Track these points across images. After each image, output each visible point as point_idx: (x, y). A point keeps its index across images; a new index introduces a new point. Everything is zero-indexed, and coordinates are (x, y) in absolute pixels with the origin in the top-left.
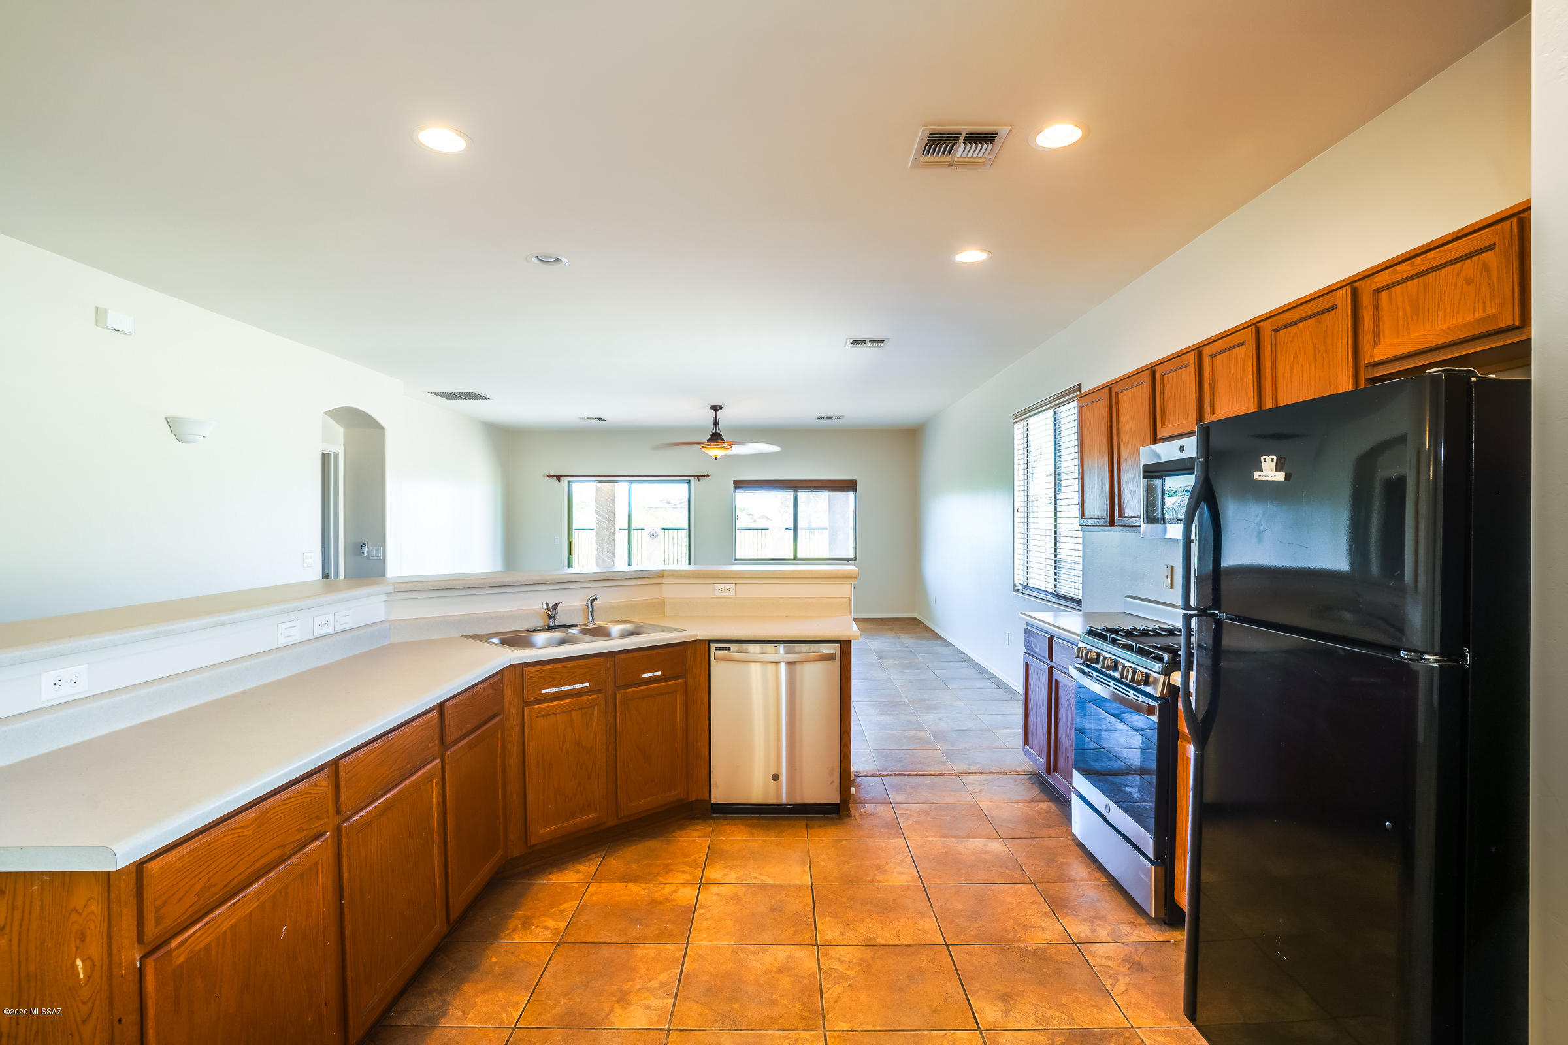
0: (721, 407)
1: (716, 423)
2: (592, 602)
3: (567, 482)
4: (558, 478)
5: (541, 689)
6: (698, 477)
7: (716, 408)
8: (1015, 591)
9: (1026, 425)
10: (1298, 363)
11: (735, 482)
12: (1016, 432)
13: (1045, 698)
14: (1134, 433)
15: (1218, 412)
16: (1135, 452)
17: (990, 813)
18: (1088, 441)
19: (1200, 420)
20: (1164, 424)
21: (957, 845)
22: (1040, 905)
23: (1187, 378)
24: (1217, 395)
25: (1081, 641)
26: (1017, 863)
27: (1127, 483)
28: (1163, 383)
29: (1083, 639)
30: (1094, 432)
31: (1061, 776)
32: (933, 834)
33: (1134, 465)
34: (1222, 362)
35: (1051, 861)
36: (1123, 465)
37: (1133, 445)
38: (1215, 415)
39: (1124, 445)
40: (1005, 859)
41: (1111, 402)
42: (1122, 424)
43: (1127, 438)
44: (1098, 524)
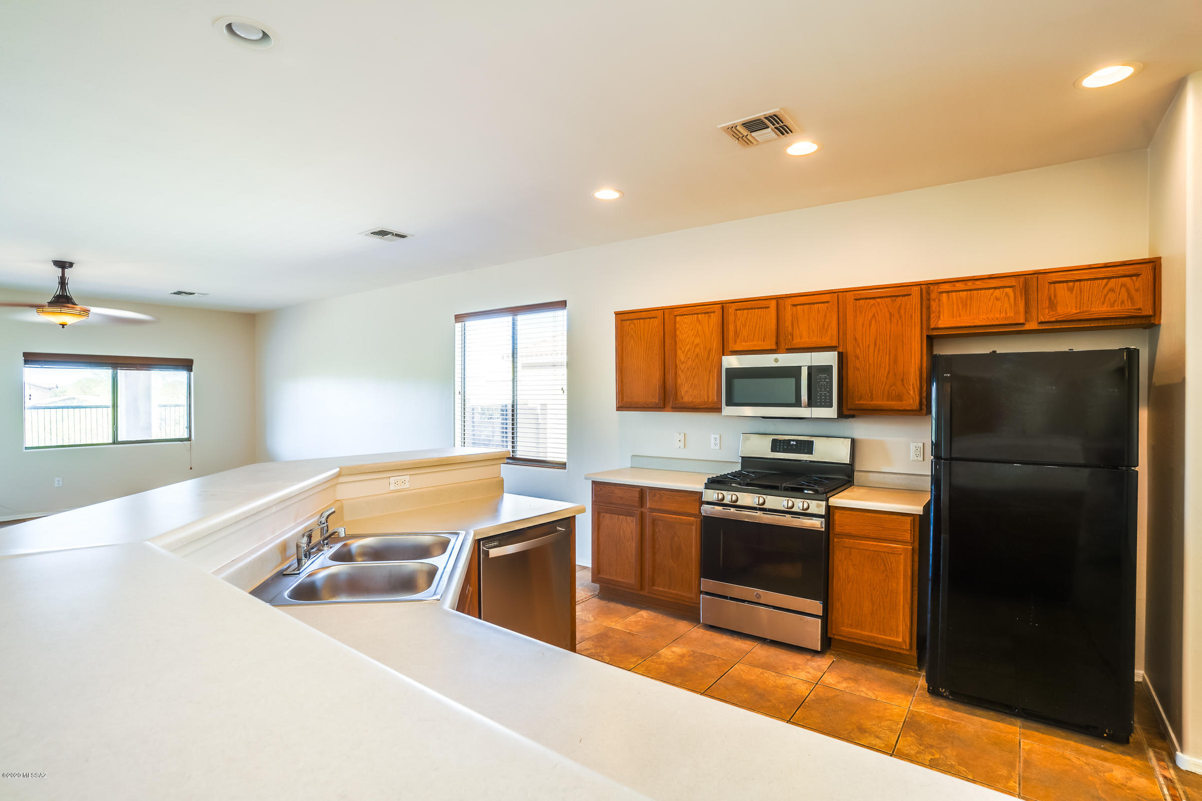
0: (71, 265)
1: (63, 282)
2: (327, 518)
7: (62, 265)
9: (464, 326)
10: (876, 320)
11: (25, 354)
12: (455, 330)
13: (634, 535)
14: (697, 345)
15: (799, 340)
16: (698, 358)
17: (632, 631)
18: (630, 347)
19: (777, 343)
20: (736, 342)
21: (661, 660)
22: (766, 672)
23: (764, 315)
24: (797, 329)
25: (705, 488)
26: (708, 655)
27: (686, 378)
28: (736, 315)
29: (707, 487)
30: (641, 340)
31: (663, 587)
32: (635, 659)
33: (696, 367)
34: (803, 310)
35: (717, 645)
36: (681, 366)
37: (696, 353)
38: (795, 341)
39: (683, 352)
40: (698, 655)
41: (666, 321)
42: (680, 338)
43: (687, 348)
44: (647, 406)
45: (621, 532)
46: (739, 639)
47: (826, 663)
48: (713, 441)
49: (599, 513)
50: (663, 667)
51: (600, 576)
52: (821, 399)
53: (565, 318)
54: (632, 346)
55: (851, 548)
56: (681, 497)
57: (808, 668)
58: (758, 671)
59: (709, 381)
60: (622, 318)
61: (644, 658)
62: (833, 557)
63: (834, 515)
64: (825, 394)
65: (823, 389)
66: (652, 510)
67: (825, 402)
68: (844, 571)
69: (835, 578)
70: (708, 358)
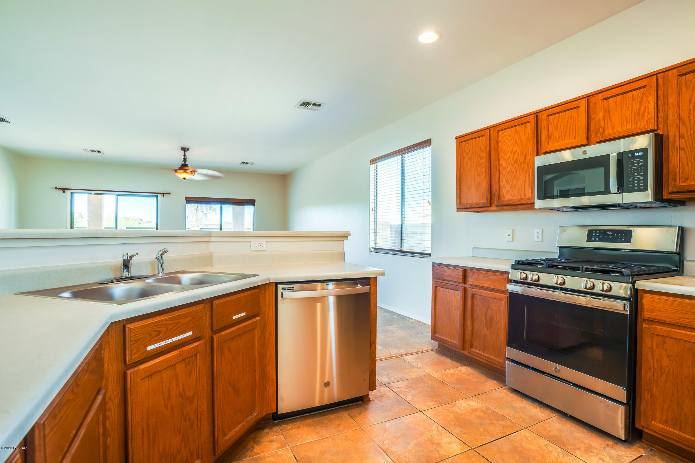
0: (188, 149)
1: (185, 159)
2: (162, 255)
3: (70, 193)
4: (63, 190)
5: (146, 347)
6: (163, 194)
7: (185, 149)
8: (370, 252)
9: (376, 166)
11: (187, 198)
12: (371, 169)
13: (459, 305)
14: (516, 152)
15: (610, 131)
16: (516, 162)
17: (444, 380)
18: (466, 161)
19: (588, 138)
20: (548, 143)
21: (454, 409)
22: (551, 446)
23: (575, 115)
24: (609, 122)
25: (512, 269)
26: (500, 415)
27: (507, 181)
28: (548, 121)
29: (513, 267)
30: (473, 155)
31: (479, 350)
32: (432, 404)
33: (515, 170)
34: (616, 102)
35: (514, 408)
36: (503, 171)
37: (515, 158)
38: (606, 133)
39: (505, 160)
40: (490, 412)
41: (491, 137)
42: (503, 148)
43: (508, 155)
44: (477, 206)
45: (450, 303)
46: (538, 407)
47: (631, 455)
48: (536, 235)
49: (436, 287)
50: (452, 415)
51: (435, 335)
52: (633, 183)
53: (431, 151)
54: (467, 161)
55: (665, 337)
56: (493, 276)
57: (603, 455)
58: (543, 442)
59: (525, 181)
60: (461, 140)
61: (440, 404)
62: (642, 344)
63: (642, 298)
64: (639, 178)
65: (636, 174)
66: (473, 286)
67: (639, 186)
68: (655, 360)
69: (643, 366)
70: (524, 162)
